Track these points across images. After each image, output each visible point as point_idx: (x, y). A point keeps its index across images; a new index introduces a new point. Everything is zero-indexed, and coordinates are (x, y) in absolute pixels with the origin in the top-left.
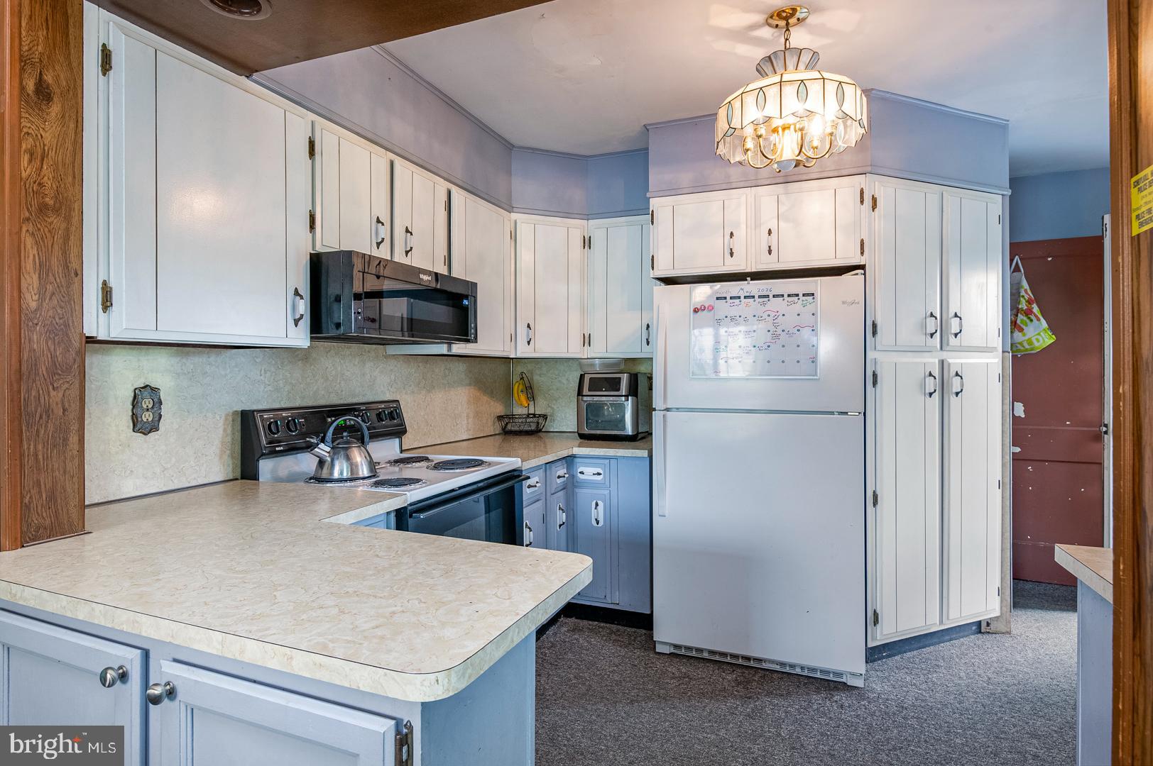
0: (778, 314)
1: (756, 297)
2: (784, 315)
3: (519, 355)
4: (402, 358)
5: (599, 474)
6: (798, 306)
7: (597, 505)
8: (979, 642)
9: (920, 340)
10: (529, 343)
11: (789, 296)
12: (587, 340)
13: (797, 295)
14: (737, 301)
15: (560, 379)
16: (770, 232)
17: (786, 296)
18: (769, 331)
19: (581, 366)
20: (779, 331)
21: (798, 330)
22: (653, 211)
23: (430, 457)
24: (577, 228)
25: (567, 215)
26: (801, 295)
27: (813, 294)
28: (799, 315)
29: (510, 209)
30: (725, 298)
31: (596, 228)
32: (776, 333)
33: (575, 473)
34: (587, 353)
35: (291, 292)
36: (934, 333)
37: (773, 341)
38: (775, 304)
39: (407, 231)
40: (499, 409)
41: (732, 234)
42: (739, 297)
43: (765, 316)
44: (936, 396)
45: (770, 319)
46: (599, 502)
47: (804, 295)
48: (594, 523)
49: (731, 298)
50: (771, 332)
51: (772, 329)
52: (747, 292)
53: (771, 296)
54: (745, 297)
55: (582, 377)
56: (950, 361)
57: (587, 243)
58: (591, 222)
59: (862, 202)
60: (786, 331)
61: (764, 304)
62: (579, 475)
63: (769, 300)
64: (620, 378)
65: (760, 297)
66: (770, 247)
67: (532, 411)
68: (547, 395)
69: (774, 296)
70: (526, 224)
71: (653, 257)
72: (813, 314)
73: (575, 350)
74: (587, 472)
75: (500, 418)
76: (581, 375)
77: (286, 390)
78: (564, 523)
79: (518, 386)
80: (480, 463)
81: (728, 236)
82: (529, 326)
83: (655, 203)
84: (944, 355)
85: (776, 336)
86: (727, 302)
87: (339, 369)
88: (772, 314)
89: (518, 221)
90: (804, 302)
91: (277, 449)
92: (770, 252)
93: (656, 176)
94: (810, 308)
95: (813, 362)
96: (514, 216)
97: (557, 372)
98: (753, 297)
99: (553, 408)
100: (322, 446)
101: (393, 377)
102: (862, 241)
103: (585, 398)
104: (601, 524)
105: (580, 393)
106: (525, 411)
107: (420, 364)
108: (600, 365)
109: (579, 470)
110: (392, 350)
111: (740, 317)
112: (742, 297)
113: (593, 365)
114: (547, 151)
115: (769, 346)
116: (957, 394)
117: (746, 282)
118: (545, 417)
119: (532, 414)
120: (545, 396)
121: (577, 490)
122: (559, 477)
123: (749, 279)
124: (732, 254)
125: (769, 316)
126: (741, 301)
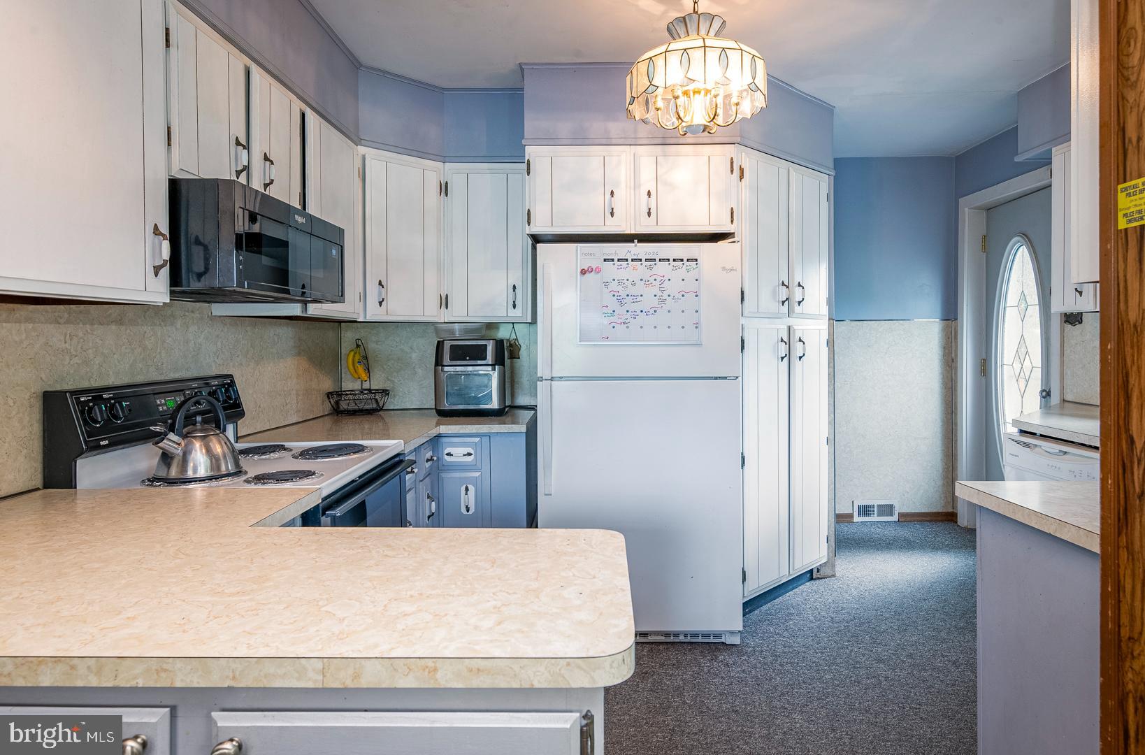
0: (664, 279)
1: (643, 260)
2: (669, 280)
3: (369, 318)
4: (228, 320)
5: (469, 454)
6: (683, 271)
7: (467, 489)
8: (814, 588)
9: (774, 307)
10: (380, 303)
11: (674, 260)
12: (445, 302)
13: (682, 260)
14: (624, 264)
15: (402, 347)
16: (649, 194)
17: (671, 260)
18: (655, 296)
19: (437, 331)
20: (665, 296)
21: (683, 296)
22: (528, 161)
23: (287, 444)
24: (433, 171)
25: (422, 154)
26: (685, 260)
27: (696, 260)
28: (683, 280)
29: (358, 141)
30: (613, 260)
31: (454, 172)
32: (662, 298)
33: (440, 456)
34: (444, 316)
35: (150, 229)
36: (785, 301)
37: (660, 306)
38: (661, 268)
39: (266, 158)
40: (327, 385)
41: (612, 193)
42: (627, 260)
43: (652, 280)
44: (786, 360)
45: (657, 283)
46: (470, 487)
47: (688, 260)
48: (464, 510)
49: (619, 260)
50: (657, 297)
51: (659, 294)
52: (634, 255)
53: (657, 260)
54: (633, 260)
55: (440, 345)
56: (795, 327)
57: (444, 189)
58: (447, 164)
59: (732, 171)
60: (672, 297)
61: (650, 268)
62: (446, 457)
63: (655, 264)
64: (486, 345)
65: (647, 260)
66: (650, 209)
67: (366, 385)
68: (385, 367)
69: (660, 260)
70: (378, 161)
71: (529, 211)
72: (697, 280)
73: (432, 313)
74: (457, 453)
75: (329, 395)
76: (438, 342)
77: (97, 362)
78: (433, 514)
79: (354, 356)
80: (359, 449)
81: (608, 195)
82: (380, 283)
83: (531, 151)
84: (791, 321)
85: (662, 301)
86: (614, 264)
87: (159, 334)
88: (659, 279)
89: (367, 156)
90: (688, 268)
91: (102, 443)
92: (649, 214)
93: (532, 123)
94: (694, 274)
95: (696, 327)
96: (362, 150)
97: (398, 339)
98: (641, 260)
99: (393, 382)
100: (172, 436)
101: (219, 344)
102: (732, 209)
103: (446, 369)
104: (472, 511)
105: (439, 362)
106: (356, 386)
107: (248, 328)
108: (460, 330)
109: (446, 452)
110: (219, 309)
111: (628, 280)
112: (630, 260)
113: (452, 332)
114: (399, 76)
115: (655, 311)
116: (800, 358)
117: (634, 244)
118: (385, 392)
119: (366, 390)
120: (383, 367)
121: (443, 475)
122: (428, 460)
123: (636, 241)
124: (612, 214)
125: (655, 280)
126: (628, 264)
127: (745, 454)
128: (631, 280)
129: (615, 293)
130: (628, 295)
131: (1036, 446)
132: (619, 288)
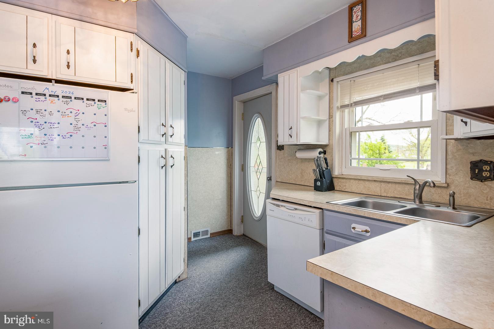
0: (79, 112)
1: (60, 97)
2: (83, 113)
6: (94, 108)
9: (158, 138)
11: (88, 99)
13: (94, 100)
14: (42, 98)
16: (68, 52)
17: (85, 99)
18: (71, 124)
20: (80, 125)
21: (95, 125)
26: (96, 101)
27: (105, 101)
28: (95, 114)
30: (31, 94)
32: (77, 126)
36: (164, 135)
37: (75, 132)
38: (76, 104)
41: (35, 46)
42: (45, 95)
43: (68, 112)
44: (164, 168)
45: (73, 115)
47: (99, 101)
49: (37, 94)
50: (73, 125)
51: (74, 123)
52: (52, 91)
53: (73, 98)
54: (50, 96)
56: (169, 150)
59: (132, 50)
60: (85, 125)
61: (67, 103)
63: (71, 101)
65: (63, 97)
66: (68, 63)
69: (75, 98)
72: (106, 115)
81: (30, 46)
84: (166, 146)
85: (77, 128)
86: (32, 97)
88: (74, 112)
90: (99, 106)
92: (68, 67)
94: (103, 111)
95: (105, 148)
98: (58, 96)
102: (132, 74)
111: (45, 110)
112: (47, 95)
115: (71, 136)
116: (172, 166)
117: (51, 84)
123: (53, 82)
124: (35, 61)
125: (71, 112)
126: (46, 98)
127: (140, 228)
128: (49, 110)
129: (32, 120)
130: (46, 122)
131: (282, 206)
132: (37, 116)
